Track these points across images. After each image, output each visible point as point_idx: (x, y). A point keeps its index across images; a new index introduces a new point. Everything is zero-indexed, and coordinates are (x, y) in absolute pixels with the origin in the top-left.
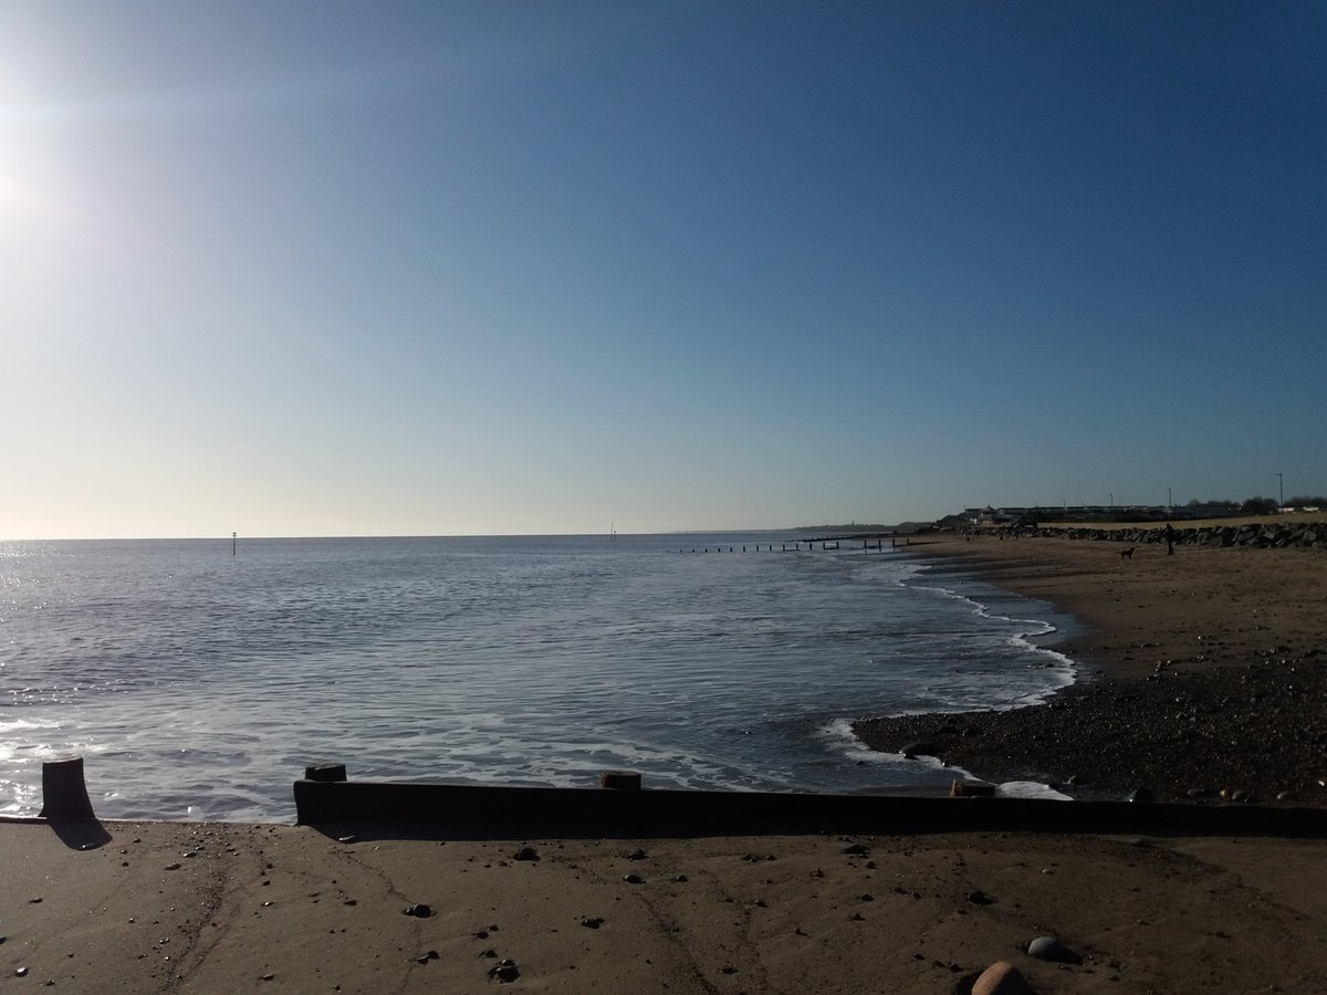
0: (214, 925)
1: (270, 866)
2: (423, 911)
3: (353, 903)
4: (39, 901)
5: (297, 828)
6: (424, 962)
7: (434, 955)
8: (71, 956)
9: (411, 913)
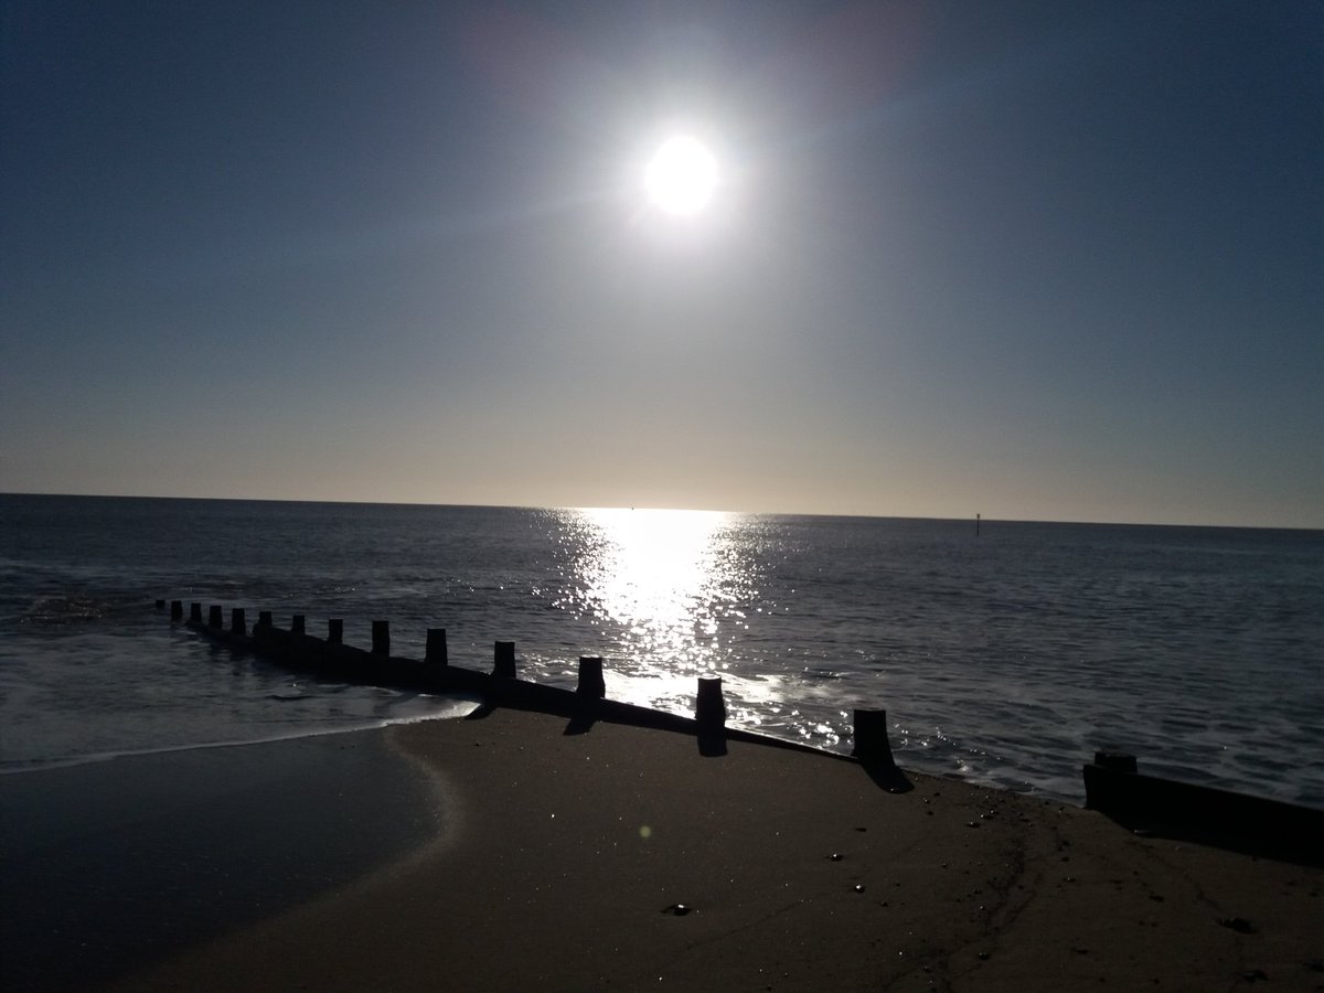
0: (1021, 888)
1: (1066, 843)
2: (1241, 926)
3: (1160, 899)
4: (864, 830)
5: (1087, 812)
6: (1250, 979)
7: (1260, 975)
8: (898, 885)
9: (1228, 924)
